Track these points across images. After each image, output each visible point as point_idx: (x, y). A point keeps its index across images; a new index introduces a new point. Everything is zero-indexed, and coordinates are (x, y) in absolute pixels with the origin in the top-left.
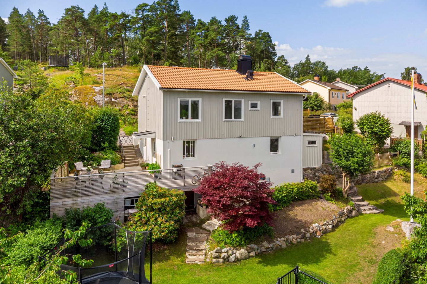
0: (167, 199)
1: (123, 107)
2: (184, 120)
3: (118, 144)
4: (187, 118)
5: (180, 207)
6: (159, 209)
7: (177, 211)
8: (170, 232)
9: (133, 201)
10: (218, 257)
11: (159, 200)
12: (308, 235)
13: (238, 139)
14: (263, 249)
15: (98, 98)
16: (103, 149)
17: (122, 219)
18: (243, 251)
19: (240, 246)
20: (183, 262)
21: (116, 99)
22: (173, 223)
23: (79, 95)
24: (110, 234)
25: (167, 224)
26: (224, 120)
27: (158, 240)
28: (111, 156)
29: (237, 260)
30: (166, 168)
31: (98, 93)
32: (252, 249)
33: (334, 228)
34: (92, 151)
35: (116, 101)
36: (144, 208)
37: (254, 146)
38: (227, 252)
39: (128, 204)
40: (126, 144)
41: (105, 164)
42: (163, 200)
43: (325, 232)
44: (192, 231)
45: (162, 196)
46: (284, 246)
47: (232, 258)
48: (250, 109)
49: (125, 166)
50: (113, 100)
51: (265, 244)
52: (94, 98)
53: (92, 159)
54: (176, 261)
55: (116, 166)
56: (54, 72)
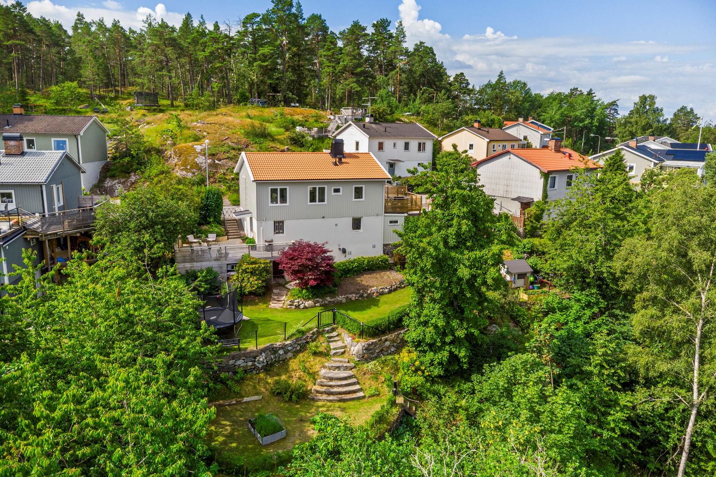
0: (257, 266)
1: (227, 170)
2: (274, 205)
3: (222, 218)
4: (277, 203)
5: (267, 272)
6: (251, 272)
7: (264, 274)
8: (258, 288)
9: (233, 267)
10: (292, 305)
11: (251, 266)
12: (365, 295)
13: (322, 219)
14: (326, 302)
15: (200, 160)
16: (209, 223)
17: (226, 278)
18: (310, 302)
19: (309, 299)
20: (267, 307)
21: (220, 160)
22: (260, 282)
23: (180, 156)
24: (217, 287)
25: (256, 282)
26: (309, 203)
27: (250, 293)
28: (216, 230)
29: (305, 308)
30: (260, 243)
31: (199, 153)
32: (318, 302)
33: (390, 292)
34: (200, 224)
35: (220, 163)
36: (240, 271)
37: (336, 225)
38: (298, 302)
39: (230, 268)
40: (229, 218)
41: (212, 237)
42: (254, 266)
43: (382, 294)
44: (277, 289)
45: (253, 263)
46: (344, 301)
47: (302, 306)
48: (333, 194)
49: (228, 239)
50: (217, 162)
51: (328, 299)
52: (196, 160)
53: (200, 232)
54: (262, 306)
55: (221, 238)
56: (144, 115)
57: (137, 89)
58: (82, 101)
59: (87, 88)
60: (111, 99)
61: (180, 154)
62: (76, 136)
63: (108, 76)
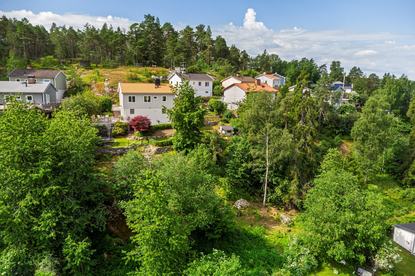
2: (130, 103)
3: (112, 110)
5: (126, 127)
6: (120, 126)
8: (122, 132)
10: (135, 139)
12: (164, 136)
13: (150, 109)
15: (107, 89)
16: (107, 112)
18: (142, 138)
20: (125, 139)
25: (122, 130)
26: (144, 103)
27: (119, 134)
28: (109, 114)
29: (140, 140)
30: (125, 118)
31: (106, 86)
32: (145, 138)
34: (103, 112)
36: (116, 126)
37: (155, 111)
38: (137, 138)
39: (112, 126)
40: (115, 110)
41: (107, 116)
44: (130, 133)
45: (121, 123)
46: (155, 138)
48: (154, 99)
49: (114, 117)
51: (149, 137)
52: (105, 89)
53: (103, 114)
55: (111, 117)
56: (83, 71)
57: (80, 59)
58: (55, 64)
59: (57, 58)
60: (68, 63)
61: (98, 87)
62: (53, 78)
63: (67, 53)
